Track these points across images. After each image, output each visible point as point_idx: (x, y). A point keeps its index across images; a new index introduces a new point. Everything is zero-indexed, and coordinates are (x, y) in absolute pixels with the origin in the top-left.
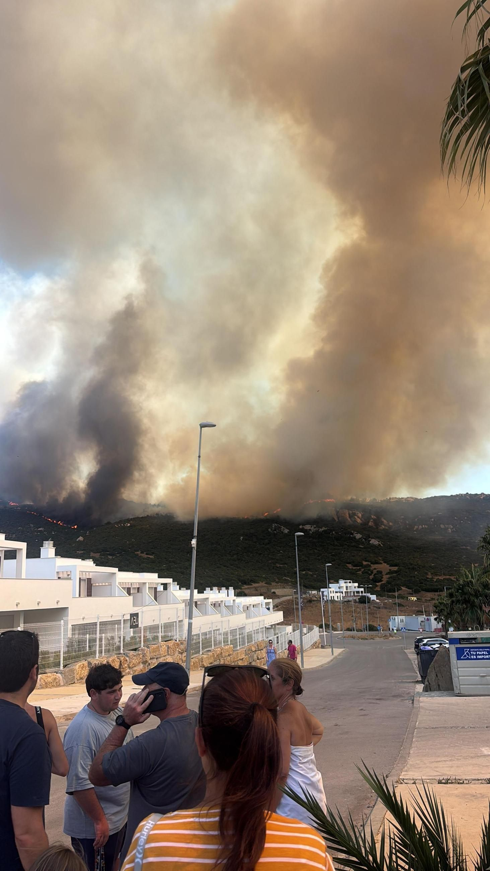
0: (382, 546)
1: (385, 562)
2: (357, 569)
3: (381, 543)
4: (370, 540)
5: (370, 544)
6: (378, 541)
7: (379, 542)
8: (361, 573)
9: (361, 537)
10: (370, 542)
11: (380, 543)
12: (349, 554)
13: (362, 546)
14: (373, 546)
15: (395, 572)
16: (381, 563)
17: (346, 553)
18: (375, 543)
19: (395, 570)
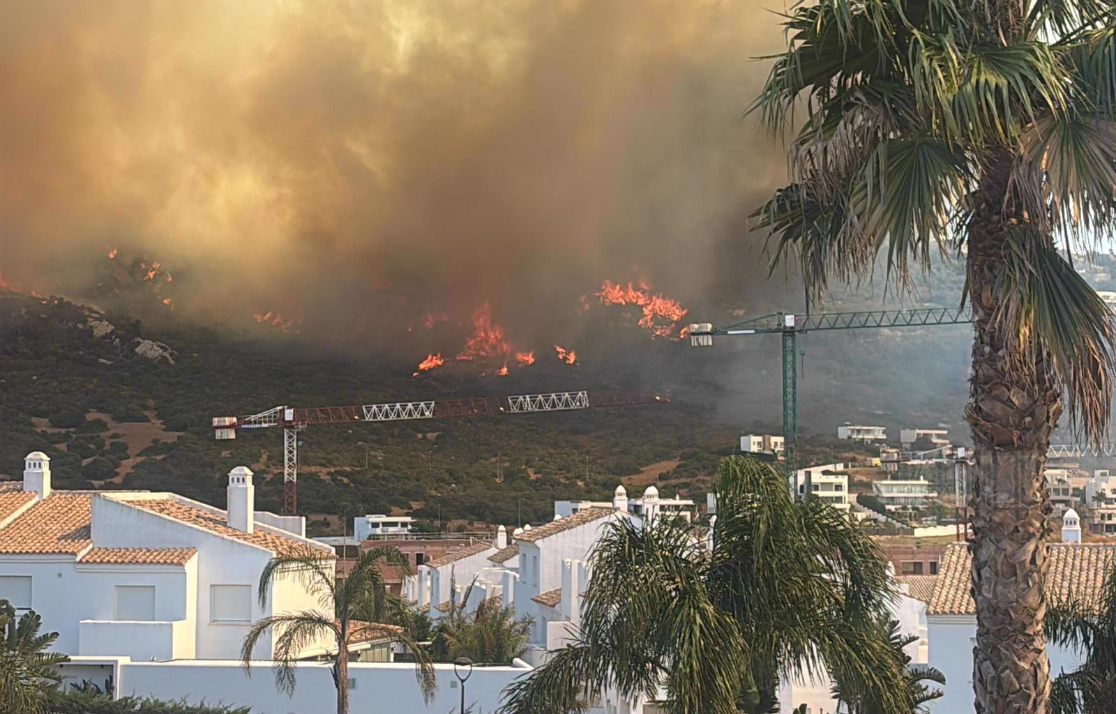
0: (172, 362)
1: (159, 417)
2: (59, 433)
3: (171, 355)
4: (139, 343)
5: (136, 354)
6: (162, 347)
7: (165, 350)
8: (66, 450)
9: (112, 332)
10: (137, 350)
11: (166, 354)
12: (55, 384)
13: (109, 360)
14: (144, 359)
15: (168, 448)
16: (146, 419)
17: (45, 380)
18: (150, 354)
19: (169, 441)
